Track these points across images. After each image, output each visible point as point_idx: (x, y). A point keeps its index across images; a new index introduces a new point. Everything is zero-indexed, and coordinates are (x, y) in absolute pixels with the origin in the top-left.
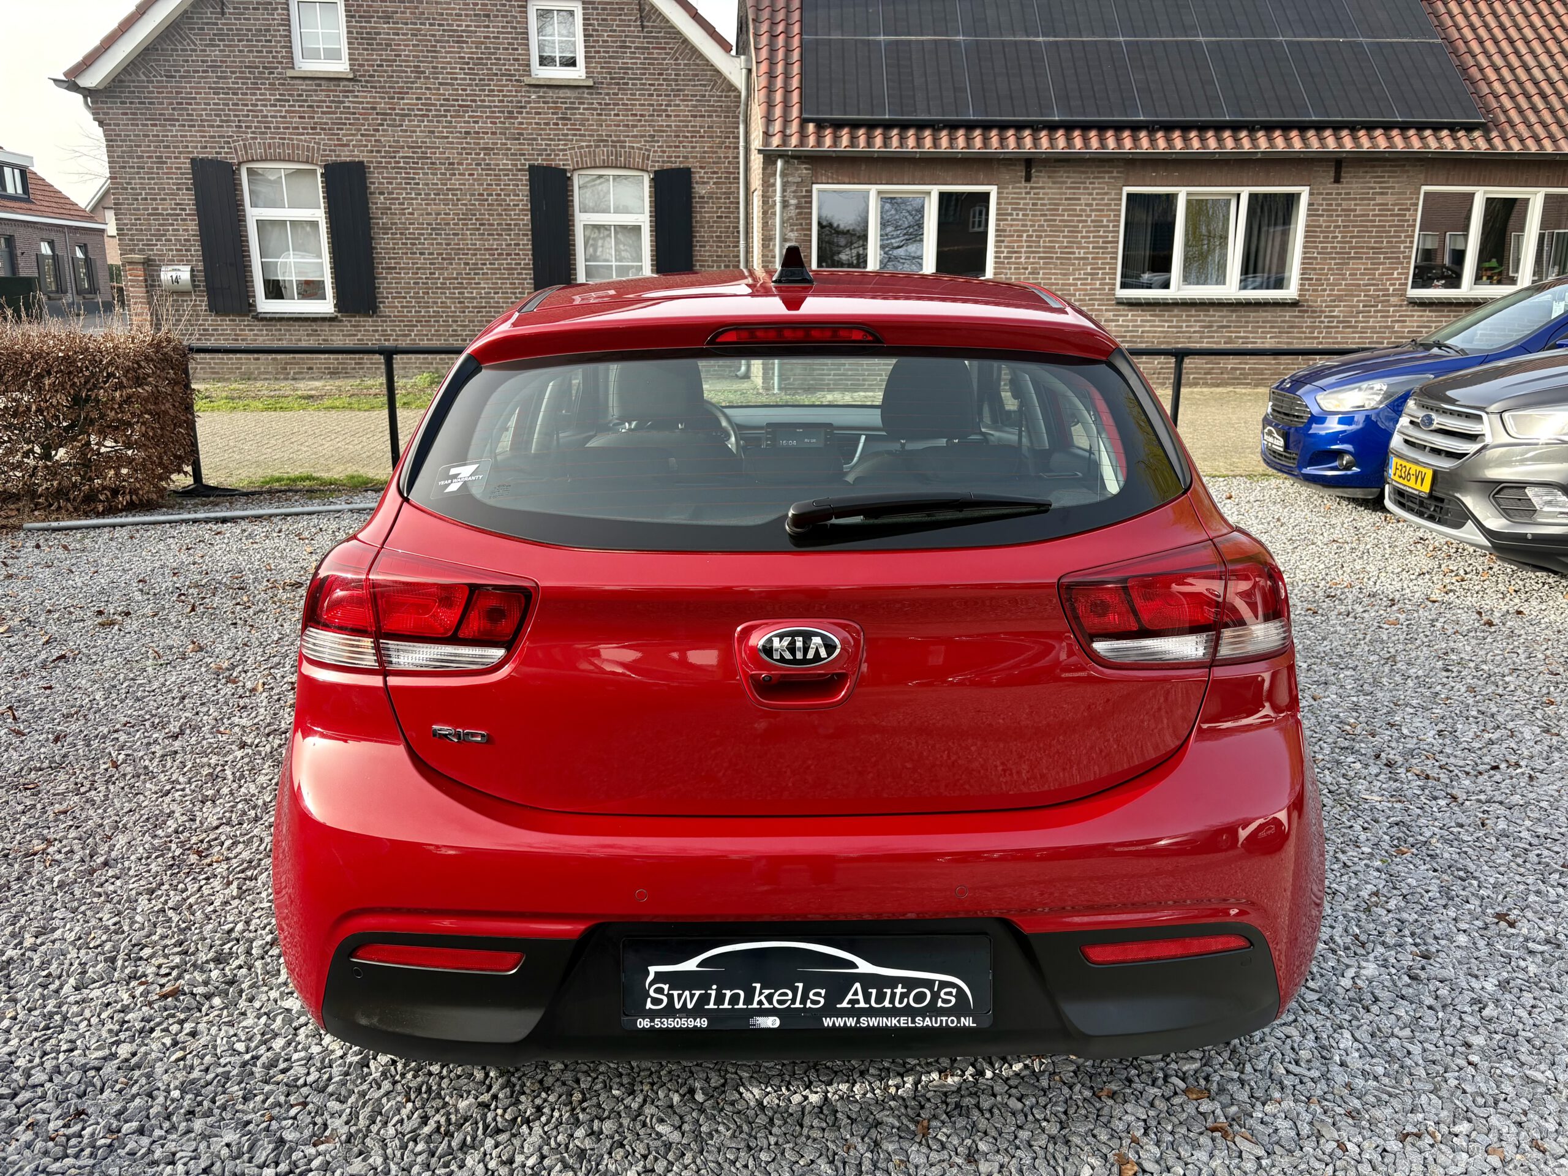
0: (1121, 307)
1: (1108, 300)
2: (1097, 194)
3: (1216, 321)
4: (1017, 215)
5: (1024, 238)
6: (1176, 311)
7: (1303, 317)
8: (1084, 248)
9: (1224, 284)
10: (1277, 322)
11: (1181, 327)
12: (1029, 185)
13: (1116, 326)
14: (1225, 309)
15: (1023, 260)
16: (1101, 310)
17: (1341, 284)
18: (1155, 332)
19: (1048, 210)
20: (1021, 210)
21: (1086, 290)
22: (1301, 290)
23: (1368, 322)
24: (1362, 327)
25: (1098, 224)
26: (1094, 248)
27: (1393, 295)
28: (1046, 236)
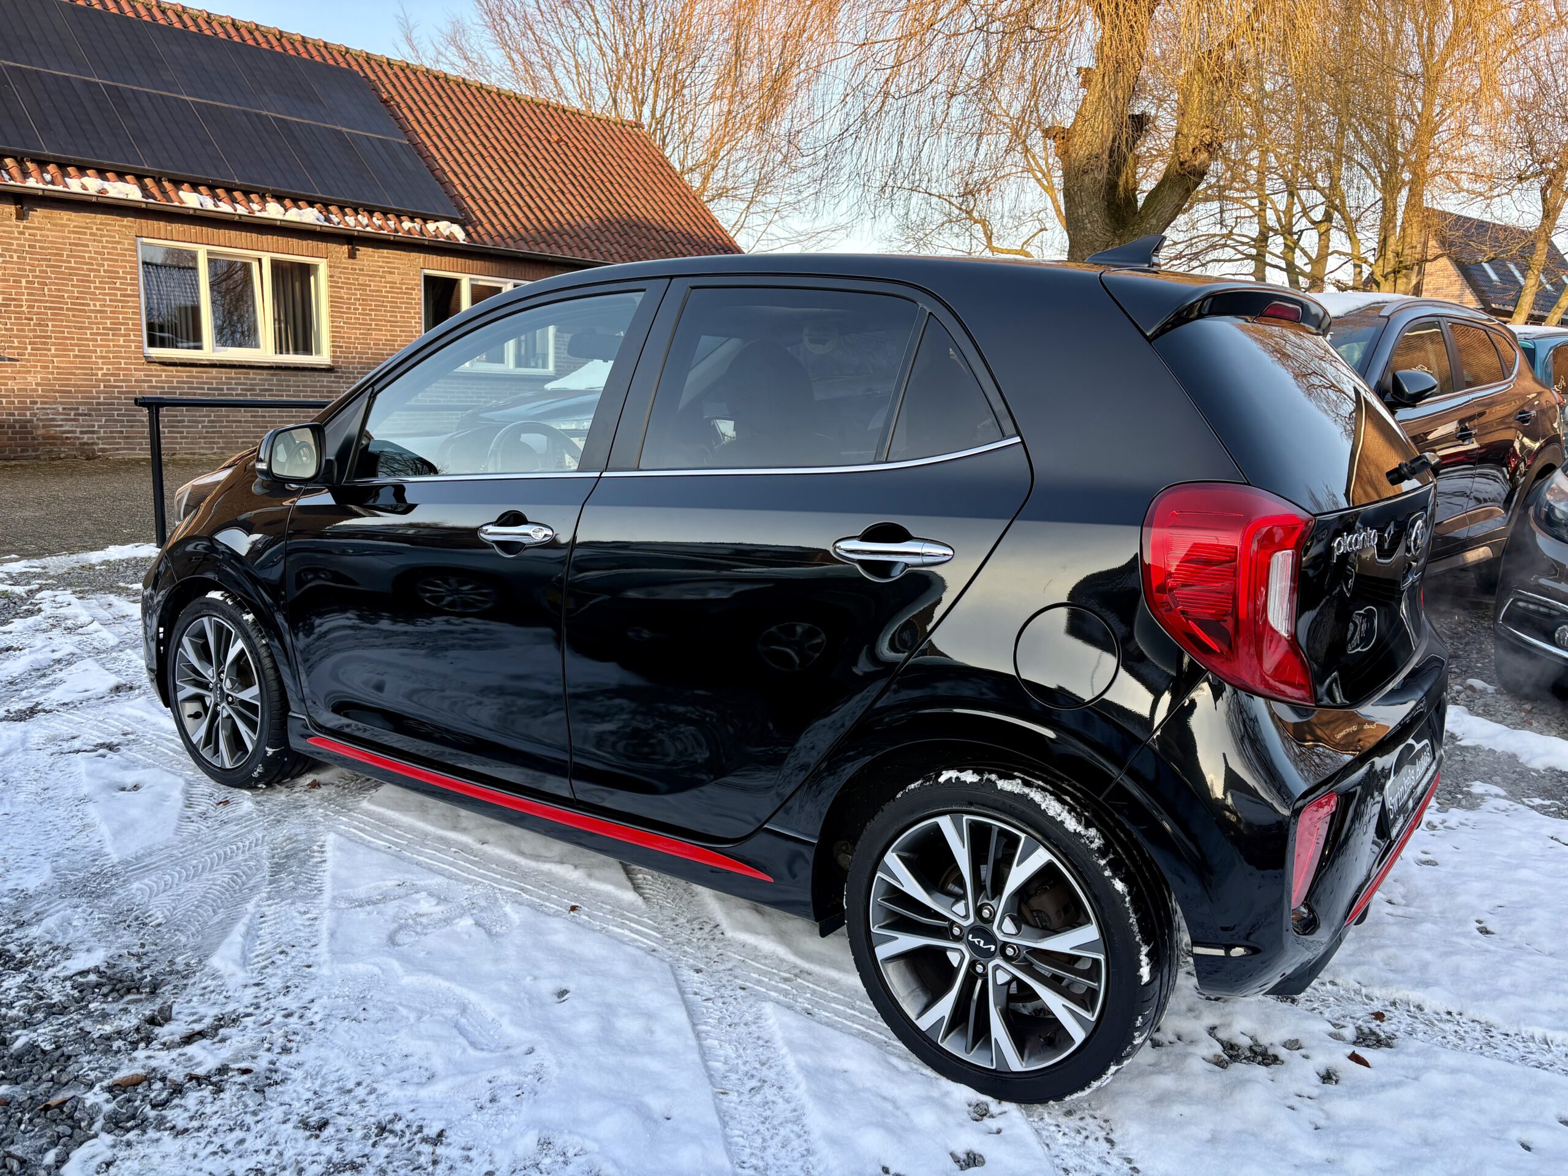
0: (153, 367)
1: (136, 358)
2: (107, 242)
3: (256, 385)
4: (11, 256)
5: (24, 284)
6: (214, 373)
7: (339, 382)
8: (99, 300)
9: (258, 346)
10: (315, 387)
11: (222, 389)
12: (22, 224)
14: (265, 372)
15: (24, 309)
16: (130, 369)
17: (367, 353)
18: (195, 394)
19: (50, 254)
20: (15, 251)
21: (109, 346)
22: (334, 357)
25: (112, 275)
26: (111, 300)
28: (51, 284)
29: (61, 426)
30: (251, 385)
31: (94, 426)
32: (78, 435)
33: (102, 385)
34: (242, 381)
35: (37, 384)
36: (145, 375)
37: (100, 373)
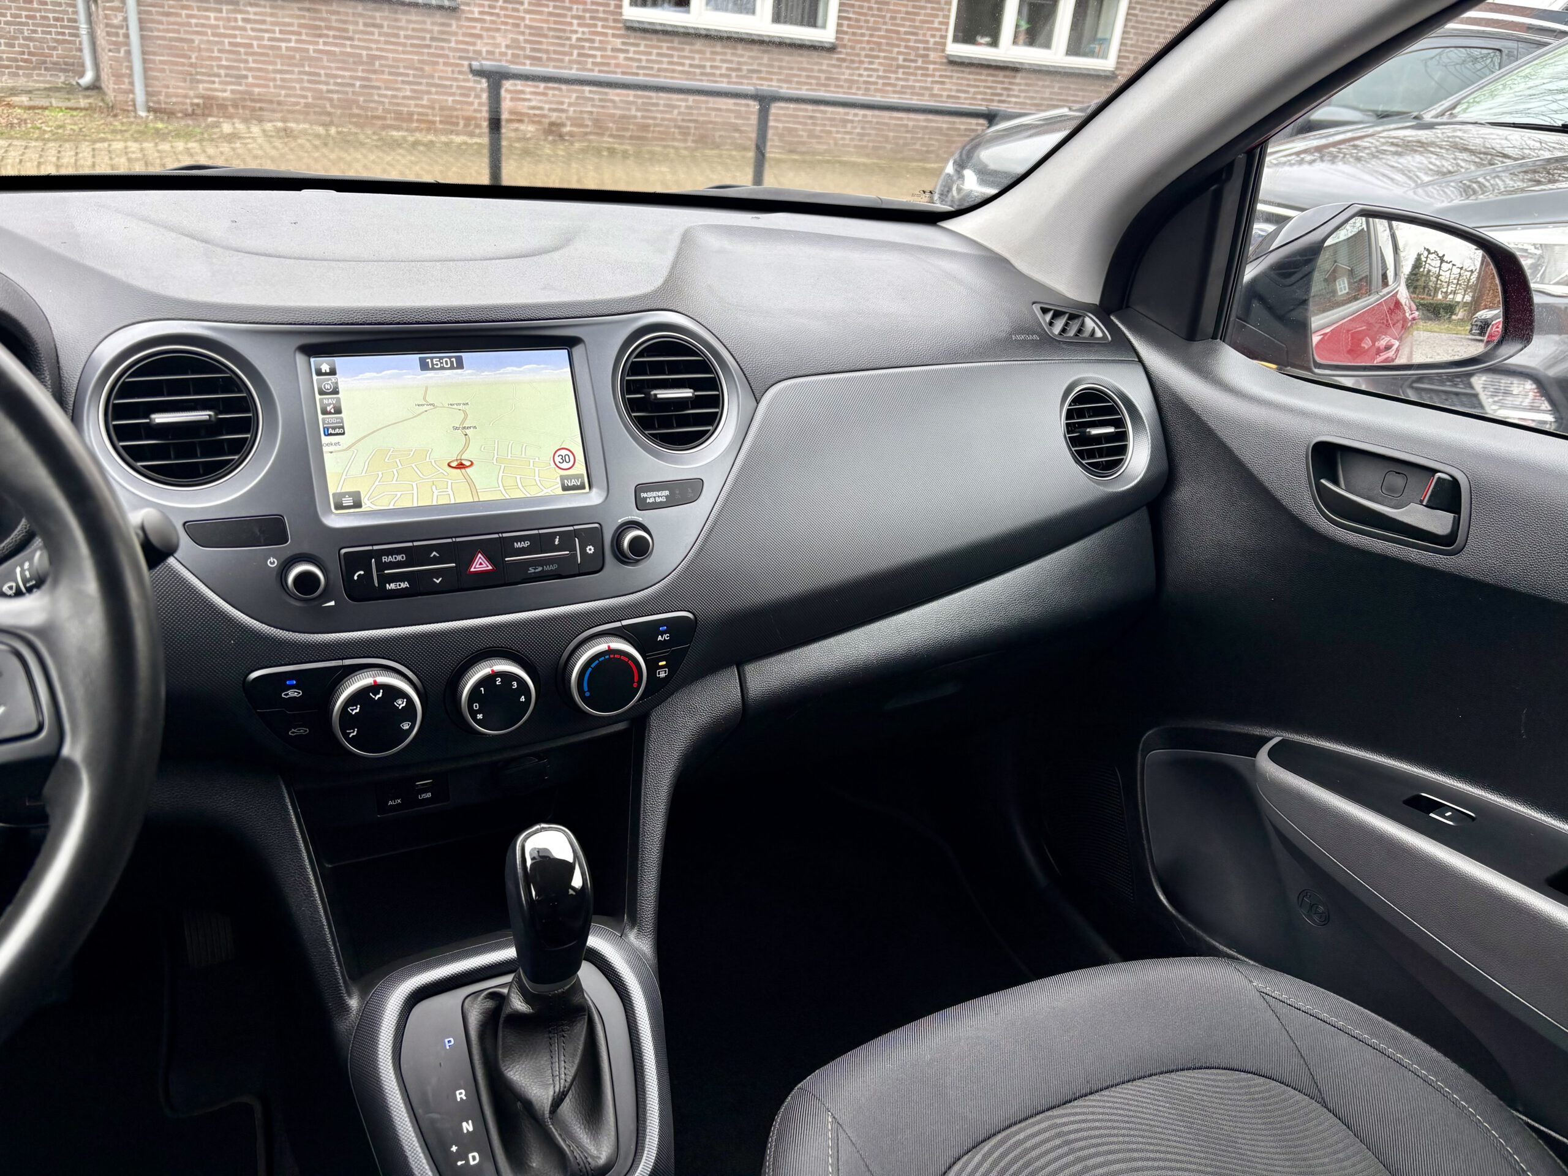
0: (632, 34)
1: (614, 21)
3: (745, 63)
6: (699, 45)
7: (840, 67)
9: (753, 13)
10: (812, 70)
11: (704, 67)
13: (627, 59)
14: (755, 47)
16: (605, 35)
17: (879, 29)
18: (673, 71)
22: (838, 32)
23: (907, 80)
24: (903, 86)
27: (935, 50)
29: (529, 100)
30: (739, 63)
31: (562, 103)
32: (546, 112)
33: (575, 52)
34: (729, 57)
35: (507, 47)
36: (624, 43)
37: (574, 37)
